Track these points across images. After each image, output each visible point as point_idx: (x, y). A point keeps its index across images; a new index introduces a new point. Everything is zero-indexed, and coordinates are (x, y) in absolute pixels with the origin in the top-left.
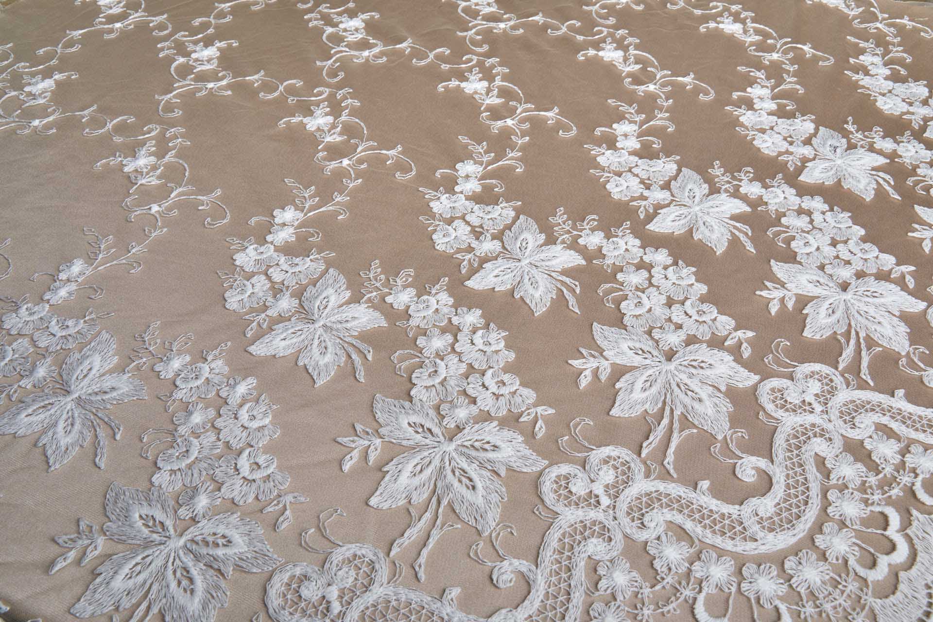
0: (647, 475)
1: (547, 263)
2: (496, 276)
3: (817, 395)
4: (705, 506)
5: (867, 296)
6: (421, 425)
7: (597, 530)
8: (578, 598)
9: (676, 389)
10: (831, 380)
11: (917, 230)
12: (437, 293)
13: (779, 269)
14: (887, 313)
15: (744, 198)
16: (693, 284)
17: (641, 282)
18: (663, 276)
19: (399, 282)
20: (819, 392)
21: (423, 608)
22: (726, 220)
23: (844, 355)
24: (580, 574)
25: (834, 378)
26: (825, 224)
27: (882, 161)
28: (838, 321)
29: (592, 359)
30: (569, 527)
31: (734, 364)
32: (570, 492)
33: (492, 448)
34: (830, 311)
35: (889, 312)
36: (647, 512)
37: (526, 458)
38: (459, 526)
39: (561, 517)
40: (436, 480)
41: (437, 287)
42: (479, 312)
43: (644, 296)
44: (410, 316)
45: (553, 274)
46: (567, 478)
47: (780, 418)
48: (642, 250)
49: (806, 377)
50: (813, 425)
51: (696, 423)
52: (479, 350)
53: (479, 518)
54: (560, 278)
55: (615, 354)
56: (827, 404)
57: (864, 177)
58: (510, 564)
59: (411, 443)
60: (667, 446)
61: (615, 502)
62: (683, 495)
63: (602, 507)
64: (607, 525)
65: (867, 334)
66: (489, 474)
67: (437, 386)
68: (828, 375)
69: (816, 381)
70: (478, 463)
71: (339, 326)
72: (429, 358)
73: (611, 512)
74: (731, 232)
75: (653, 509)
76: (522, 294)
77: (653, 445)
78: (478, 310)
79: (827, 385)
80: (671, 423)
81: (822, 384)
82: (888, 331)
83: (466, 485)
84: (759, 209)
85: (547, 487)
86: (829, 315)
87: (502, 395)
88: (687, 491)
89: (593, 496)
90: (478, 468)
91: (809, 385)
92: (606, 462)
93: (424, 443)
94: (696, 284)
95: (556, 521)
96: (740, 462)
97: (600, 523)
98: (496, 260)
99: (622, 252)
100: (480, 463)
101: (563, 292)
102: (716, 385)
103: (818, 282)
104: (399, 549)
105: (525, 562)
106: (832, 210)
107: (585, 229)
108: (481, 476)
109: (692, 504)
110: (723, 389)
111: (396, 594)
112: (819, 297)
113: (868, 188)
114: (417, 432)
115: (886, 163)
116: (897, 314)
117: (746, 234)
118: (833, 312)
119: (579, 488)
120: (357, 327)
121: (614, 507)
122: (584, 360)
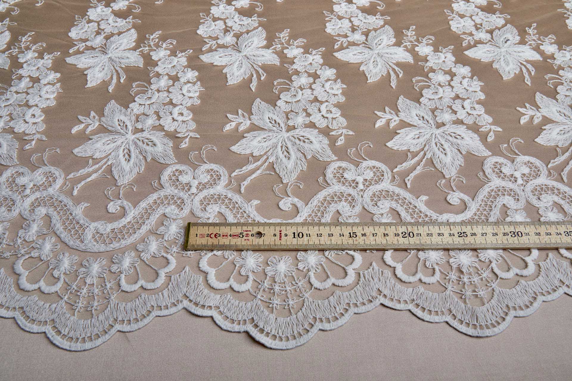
0: (226, 186)
1: (255, 58)
2: (220, 57)
3: (366, 180)
4: (247, 212)
5: (451, 136)
6: (124, 122)
7: (178, 202)
8: (144, 229)
9: (279, 149)
10: (383, 175)
11: (526, 107)
12: (180, 57)
13: (402, 102)
14: (456, 150)
15: (415, 54)
16: (337, 95)
17: (305, 84)
18: (322, 85)
19: (164, 45)
20: (368, 179)
21: (66, 206)
22: (391, 64)
23: (404, 164)
24: (154, 218)
25: (385, 174)
26: (459, 85)
27: (537, 57)
28: (417, 144)
29: (242, 117)
30: (164, 196)
31: (326, 147)
32: (178, 180)
33: (153, 145)
34: (417, 136)
35: (459, 150)
36: (212, 204)
37: (166, 156)
38: (109, 177)
39: (164, 190)
40: (113, 151)
41: (183, 54)
42: (197, 74)
43: (300, 92)
44: (158, 65)
45: (255, 66)
46: (181, 172)
47: (331, 184)
48: (320, 66)
49: (368, 168)
50: (350, 195)
51: (277, 170)
52: (182, 94)
53: (121, 176)
54: (257, 69)
55: (258, 119)
56: (368, 187)
57: (514, 64)
58: (122, 203)
59: (113, 129)
60: (250, 176)
61: (198, 193)
62: (239, 202)
63: (189, 193)
64: (185, 202)
65: (431, 158)
66: (142, 157)
67: (146, 105)
68: (383, 172)
69: (372, 172)
70: (139, 150)
71: (117, 60)
72: (152, 90)
73: (193, 197)
74: (388, 71)
75: (217, 203)
76: (228, 71)
77: (242, 172)
78: (197, 72)
79: (378, 176)
80: (261, 165)
81: (374, 175)
82: (448, 160)
83: (126, 159)
84: (419, 63)
85: (167, 173)
86: (414, 139)
87: (177, 121)
88: (243, 202)
89: (188, 186)
90: (138, 153)
91: (365, 173)
92: (208, 171)
93: (119, 131)
94: (339, 95)
95: (160, 191)
96: (287, 198)
97: (183, 200)
98: (228, 48)
99: (306, 64)
100: (141, 151)
101: (253, 76)
102: (306, 154)
103: (423, 117)
104: (73, 177)
105: (130, 204)
106: (472, 78)
107: (294, 45)
108: (137, 157)
109: (241, 209)
110: (309, 157)
111: (58, 196)
112: (416, 126)
113: (511, 72)
114: (119, 125)
115: (540, 60)
116: (464, 153)
117: (398, 76)
118: (418, 138)
119: (184, 179)
120: (126, 63)
121: (196, 195)
122: (237, 117)
